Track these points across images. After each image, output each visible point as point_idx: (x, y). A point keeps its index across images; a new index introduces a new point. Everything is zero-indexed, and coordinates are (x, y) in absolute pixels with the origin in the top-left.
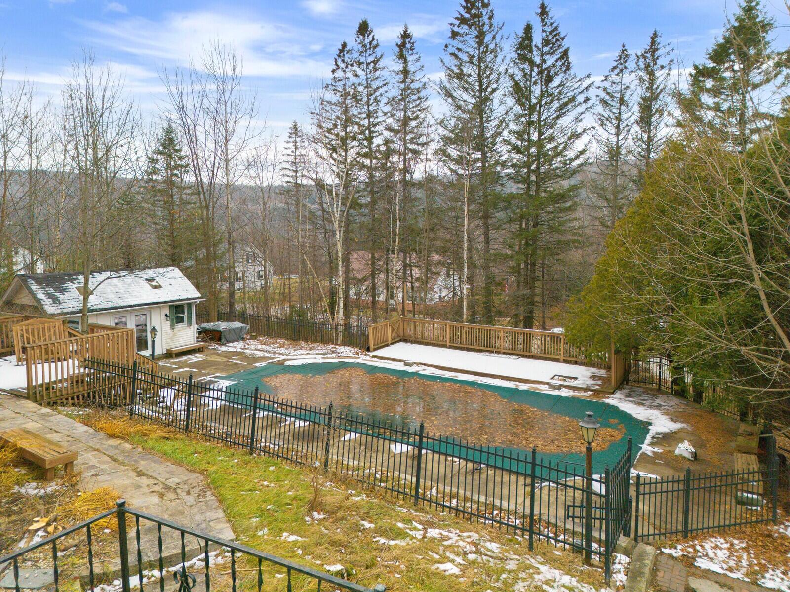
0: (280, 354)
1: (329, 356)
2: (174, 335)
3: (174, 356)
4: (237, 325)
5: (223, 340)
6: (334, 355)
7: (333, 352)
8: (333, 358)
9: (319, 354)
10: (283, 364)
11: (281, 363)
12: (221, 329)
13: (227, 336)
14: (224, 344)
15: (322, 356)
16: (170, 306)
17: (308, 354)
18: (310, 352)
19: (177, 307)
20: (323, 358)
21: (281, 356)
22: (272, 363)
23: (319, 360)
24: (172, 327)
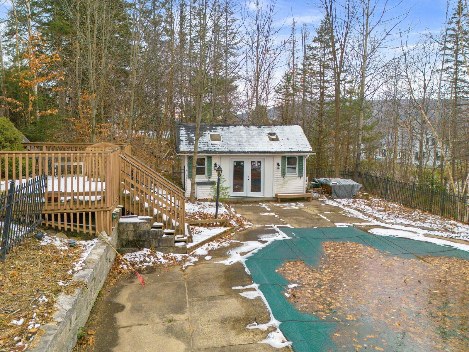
0: (375, 218)
1: (437, 233)
2: (284, 183)
3: (279, 200)
4: (350, 182)
5: (334, 195)
6: (445, 234)
7: (446, 230)
8: (441, 238)
9: (423, 228)
10: (366, 231)
11: (366, 229)
12: (331, 184)
13: (337, 191)
14: (332, 199)
15: (426, 232)
16: (283, 157)
17: (409, 225)
18: (413, 224)
19: (289, 158)
20: (426, 235)
21: (375, 221)
22: (357, 226)
23: (420, 236)
24: (283, 175)
